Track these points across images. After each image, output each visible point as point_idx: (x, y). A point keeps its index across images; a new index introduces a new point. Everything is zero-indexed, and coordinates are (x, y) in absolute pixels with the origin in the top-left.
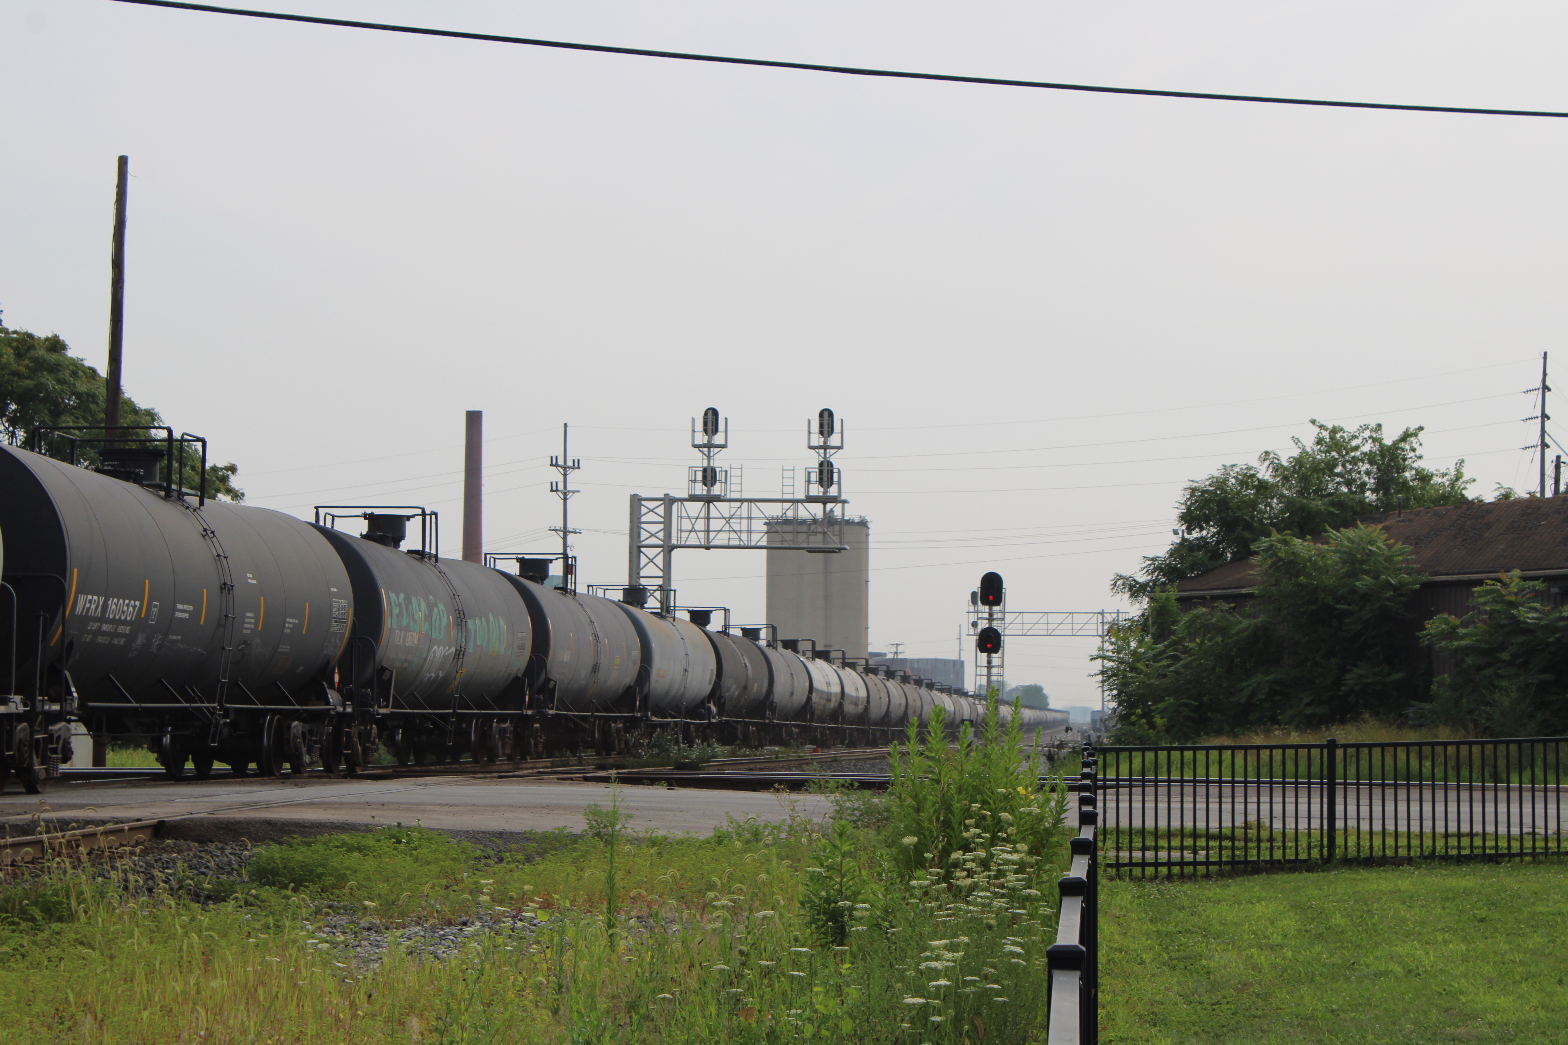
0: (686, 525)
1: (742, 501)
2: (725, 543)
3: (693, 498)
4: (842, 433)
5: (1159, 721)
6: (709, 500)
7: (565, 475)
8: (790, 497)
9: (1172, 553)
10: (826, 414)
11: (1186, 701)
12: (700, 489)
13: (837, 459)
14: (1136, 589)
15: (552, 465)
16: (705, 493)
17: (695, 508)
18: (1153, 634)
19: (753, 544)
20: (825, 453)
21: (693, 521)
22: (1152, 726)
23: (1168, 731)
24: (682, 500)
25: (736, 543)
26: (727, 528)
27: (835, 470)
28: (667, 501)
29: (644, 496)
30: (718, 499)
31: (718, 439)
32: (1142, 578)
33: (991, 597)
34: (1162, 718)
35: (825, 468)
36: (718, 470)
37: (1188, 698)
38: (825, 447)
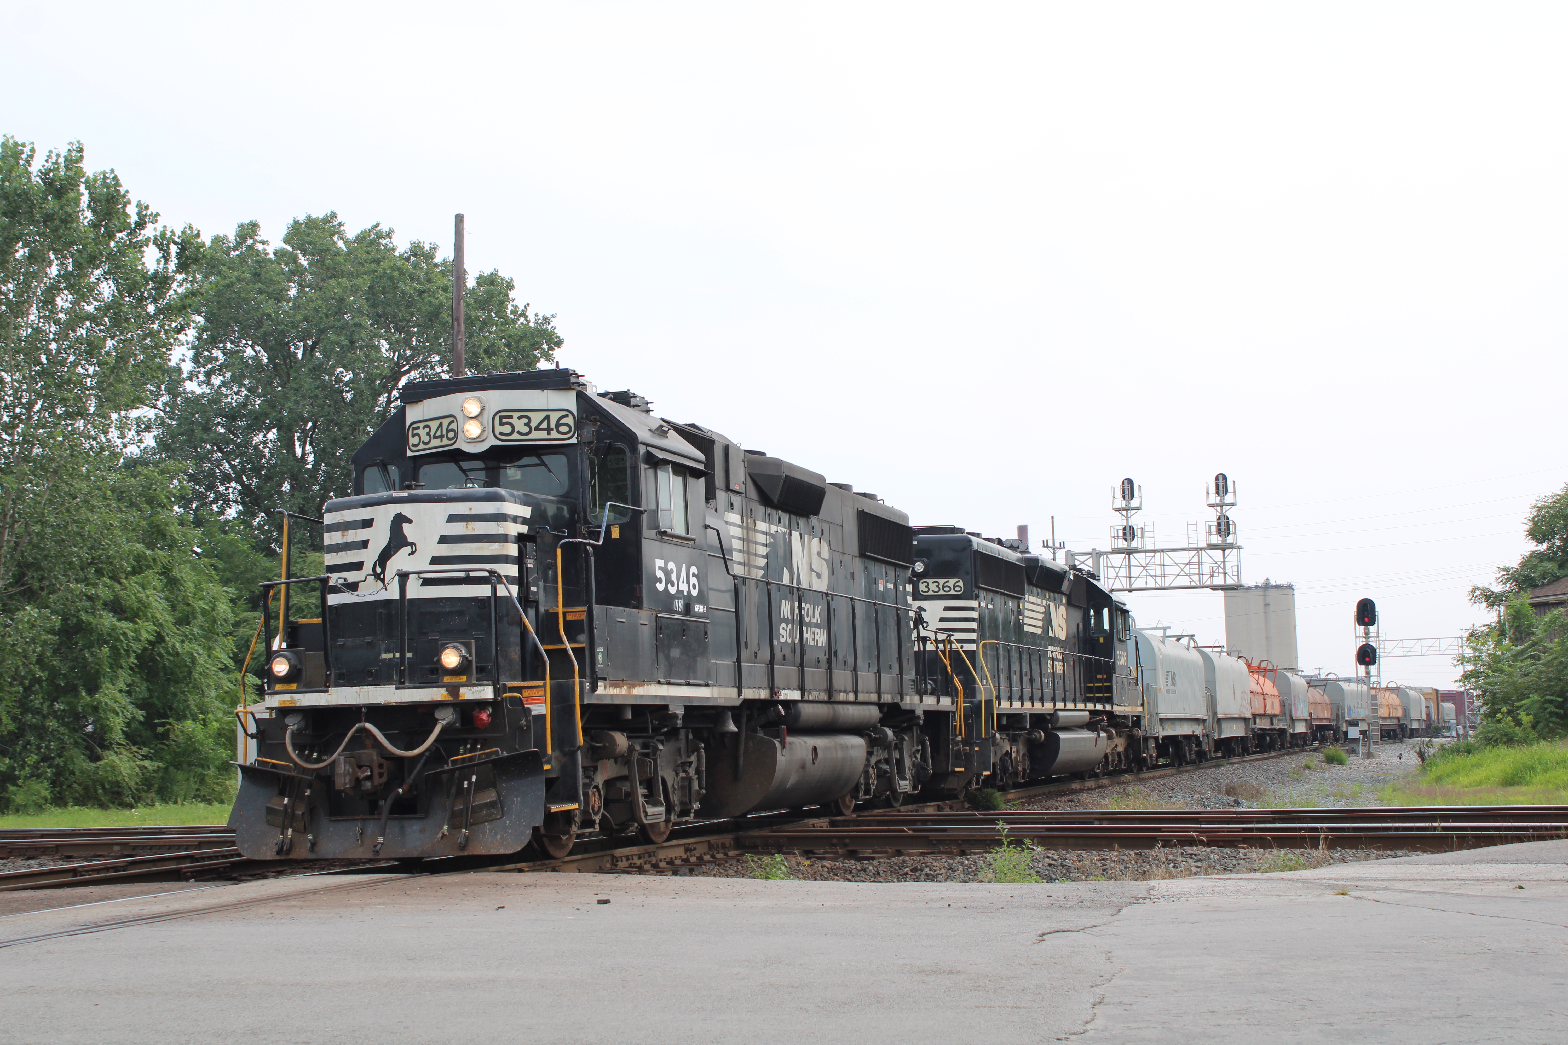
0: (1112, 573)
1: (1155, 551)
2: (1144, 586)
3: (1116, 551)
4: (1234, 492)
5: (1525, 718)
6: (1129, 552)
7: (1054, 553)
8: (1195, 546)
9: (1524, 565)
10: (1220, 478)
11: (1551, 698)
12: (1121, 544)
13: (1231, 513)
14: (1492, 599)
15: (1044, 546)
16: (1125, 546)
17: (1117, 559)
18: (1510, 638)
19: (1167, 585)
20: (1222, 510)
21: (1117, 570)
22: (1519, 723)
23: (1534, 727)
24: (1105, 553)
25: (1152, 585)
26: (1144, 573)
27: (1231, 523)
28: (1094, 554)
29: (1076, 551)
30: (1136, 551)
31: (1134, 503)
32: (1498, 588)
33: (1366, 619)
34: (1528, 715)
35: (1222, 521)
36: (1135, 527)
37: (1552, 695)
38: (1221, 505)
